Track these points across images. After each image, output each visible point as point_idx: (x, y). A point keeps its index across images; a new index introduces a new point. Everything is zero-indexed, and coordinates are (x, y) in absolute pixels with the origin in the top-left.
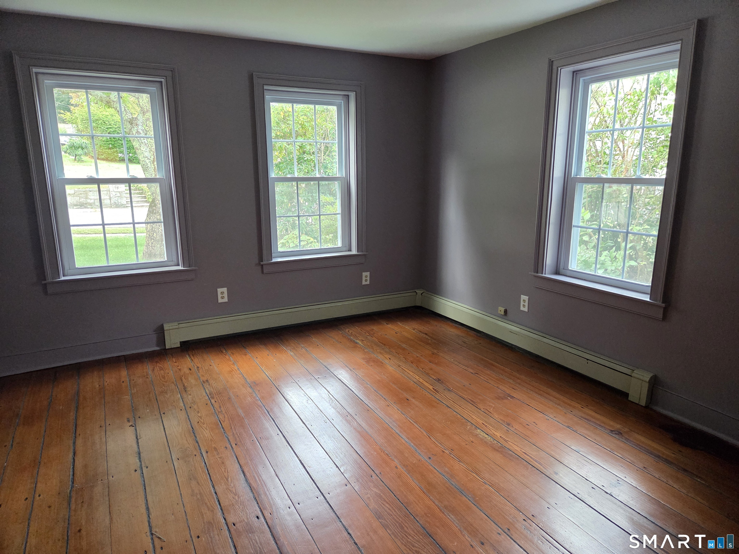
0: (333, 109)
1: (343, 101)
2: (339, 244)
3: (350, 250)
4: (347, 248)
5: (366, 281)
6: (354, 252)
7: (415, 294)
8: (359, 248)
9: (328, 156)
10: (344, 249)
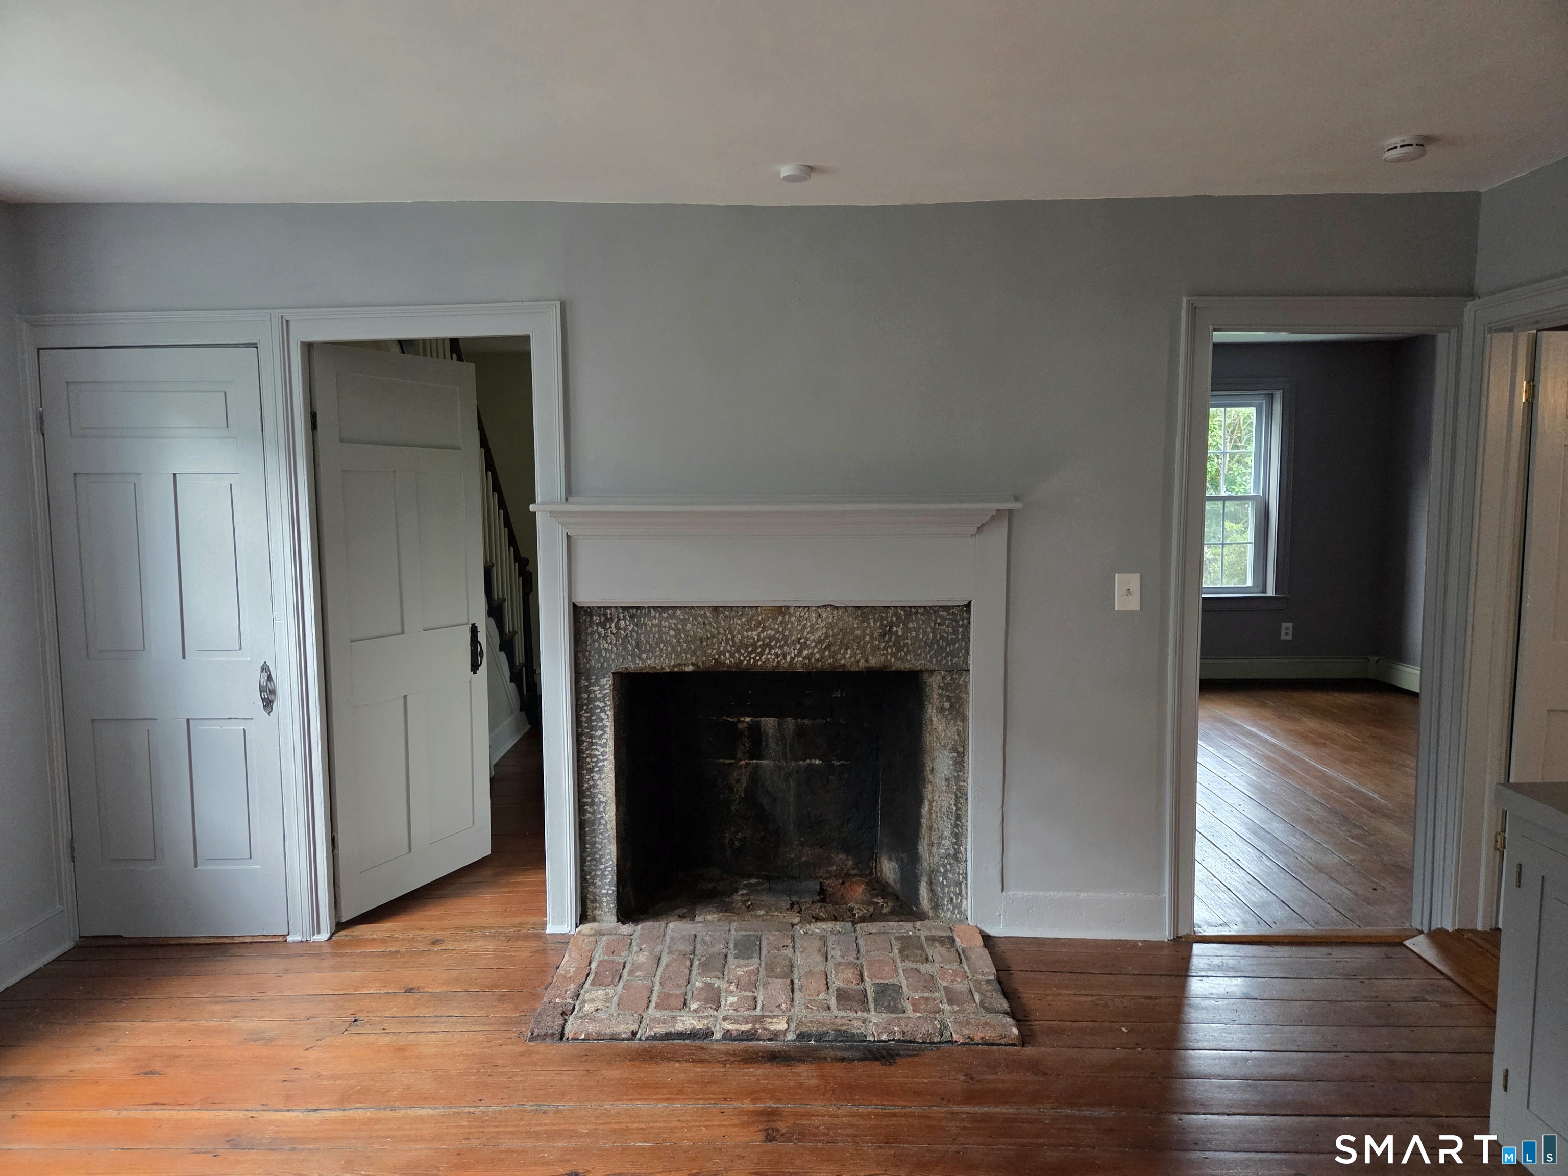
0: (1252, 411)
1: (1264, 402)
2: (1249, 583)
3: (1264, 591)
4: (1261, 590)
5: (1287, 634)
6: (1270, 592)
7: (1367, 660)
8: (1277, 588)
9: (1238, 462)
10: (1256, 590)
